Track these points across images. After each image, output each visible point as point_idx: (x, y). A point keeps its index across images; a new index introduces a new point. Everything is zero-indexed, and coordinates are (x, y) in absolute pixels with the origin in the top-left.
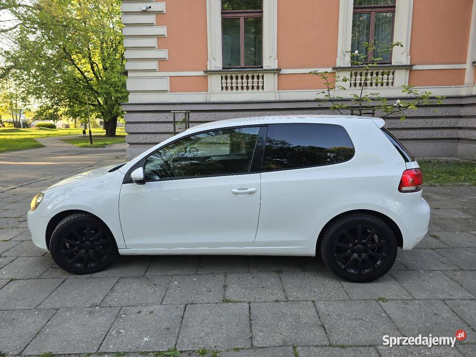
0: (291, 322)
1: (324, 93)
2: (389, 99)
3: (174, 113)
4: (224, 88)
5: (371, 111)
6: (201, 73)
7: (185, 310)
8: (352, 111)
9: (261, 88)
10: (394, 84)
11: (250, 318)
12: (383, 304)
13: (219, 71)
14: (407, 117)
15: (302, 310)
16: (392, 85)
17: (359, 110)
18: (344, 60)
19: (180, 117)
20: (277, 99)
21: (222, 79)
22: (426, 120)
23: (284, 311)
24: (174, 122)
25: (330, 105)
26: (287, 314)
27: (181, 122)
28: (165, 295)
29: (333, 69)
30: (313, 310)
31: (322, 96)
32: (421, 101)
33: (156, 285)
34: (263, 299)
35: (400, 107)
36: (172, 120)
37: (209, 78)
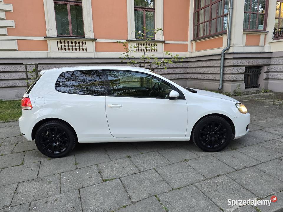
0: (148, 183)
1: (124, 54)
2: (158, 58)
3: (26, 65)
4: (60, 49)
5: (150, 65)
6: (42, 38)
7: (80, 193)
8: (140, 64)
9: (85, 49)
10: (158, 50)
11: (124, 187)
12: (188, 163)
13: (56, 38)
14: (168, 68)
15: (151, 175)
16: (156, 51)
17: (144, 64)
18: (132, 36)
19: (31, 68)
20: (96, 57)
21: (58, 43)
22: (173, 69)
23: (141, 178)
24: (27, 72)
25: (128, 61)
26: (144, 179)
27: (33, 71)
28: (60, 187)
29: (127, 40)
30: (156, 173)
31: (123, 56)
32: (174, 59)
33: (50, 182)
34: (126, 174)
35: (164, 62)
36: (25, 70)
37: (48, 42)
